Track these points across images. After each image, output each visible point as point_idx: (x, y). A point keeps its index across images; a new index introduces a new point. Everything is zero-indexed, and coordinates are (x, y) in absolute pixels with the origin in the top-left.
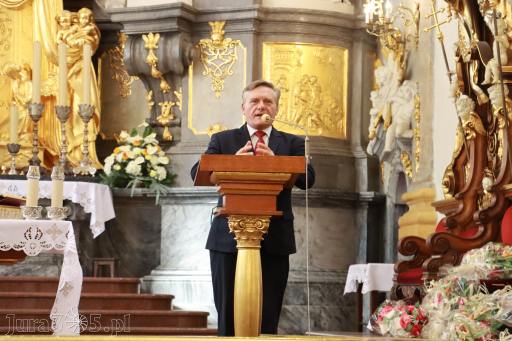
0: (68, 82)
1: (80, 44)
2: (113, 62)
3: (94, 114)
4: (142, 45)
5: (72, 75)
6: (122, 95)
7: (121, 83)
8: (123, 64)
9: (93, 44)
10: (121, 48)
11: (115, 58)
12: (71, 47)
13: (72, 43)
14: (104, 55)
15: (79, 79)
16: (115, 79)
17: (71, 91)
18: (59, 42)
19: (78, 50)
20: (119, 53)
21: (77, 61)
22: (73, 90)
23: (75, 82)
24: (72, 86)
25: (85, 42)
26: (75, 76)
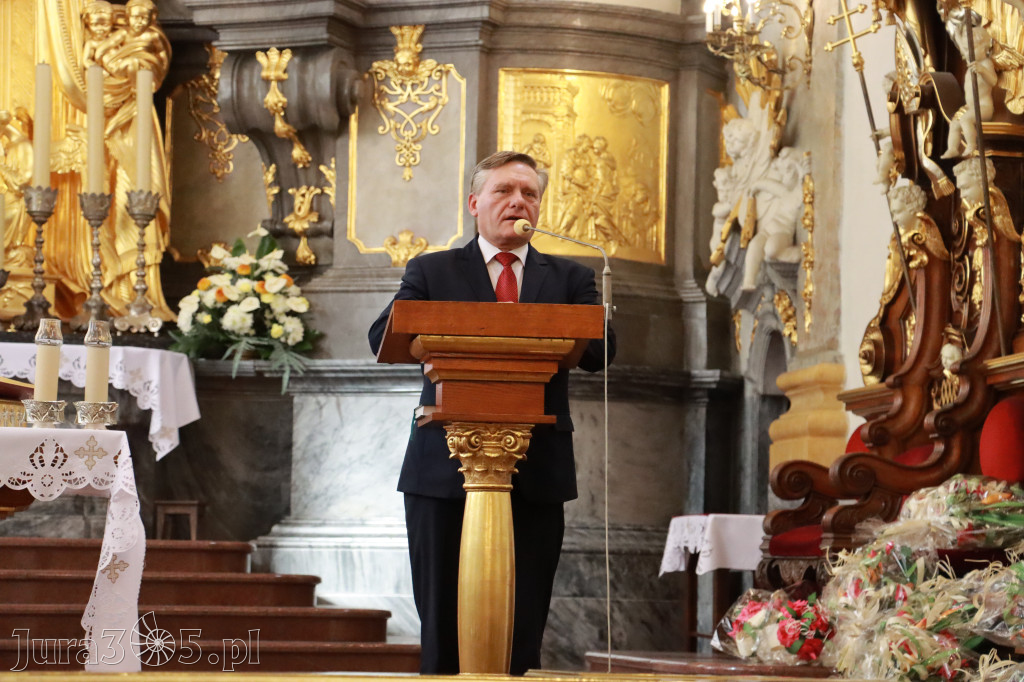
0: (105, 146)
1: (130, 68)
2: (197, 104)
3: (158, 210)
4: (256, 73)
5: (113, 132)
6: (215, 173)
7: (213, 148)
8: (216, 110)
9: (156, 68)
10: (212, 78)
11: (201, 98)
12: (111, 75)
13: (113, 67)
14: (179, 90)
15: (128, 140)
16: (199, 141)
17: (112, 163)
18: (88, 64)
19: (125, 80)
20: (209, 88)
21: (124, 102)
22: (116, 162)
23: (121, 145)
24: (113, 152)
25: (140, 65)
26: (119, 132)
